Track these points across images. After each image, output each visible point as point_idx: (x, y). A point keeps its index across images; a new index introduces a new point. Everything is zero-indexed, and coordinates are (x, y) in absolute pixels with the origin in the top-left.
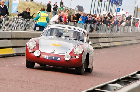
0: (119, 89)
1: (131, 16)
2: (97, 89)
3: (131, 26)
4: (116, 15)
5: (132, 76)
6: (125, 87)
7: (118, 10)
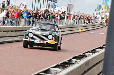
0: (59, 72)
1: (65, 12)
2: (41, 74)
3: (65, 20)
4: (53, 11)
5: (69, 61)
6: (64, 70)
7: (55, 7)
